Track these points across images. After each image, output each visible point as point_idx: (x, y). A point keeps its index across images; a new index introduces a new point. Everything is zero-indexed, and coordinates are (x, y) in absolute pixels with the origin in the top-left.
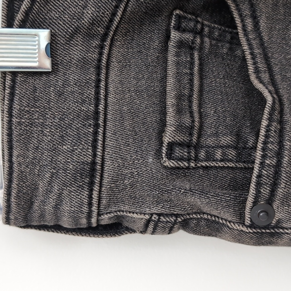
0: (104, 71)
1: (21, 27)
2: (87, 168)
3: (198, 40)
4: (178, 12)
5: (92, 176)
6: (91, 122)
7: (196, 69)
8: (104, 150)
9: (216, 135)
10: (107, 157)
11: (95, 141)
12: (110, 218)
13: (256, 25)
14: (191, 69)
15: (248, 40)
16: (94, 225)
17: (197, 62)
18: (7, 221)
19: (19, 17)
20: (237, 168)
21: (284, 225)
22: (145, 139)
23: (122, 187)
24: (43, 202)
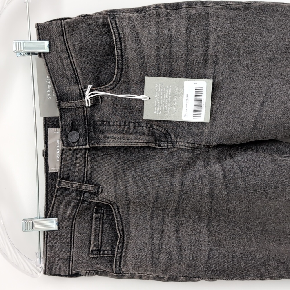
0: (73, 228)
1: (49, 218)
2: (68, 258)
3: (102, 216)
4: (96, 207)
5: (70, 260)
6: (69, 244)
7: (101, 225)
8: (73, 253)
9: (106, 247)
10: (74, 254)
11: (71, 250)
12: (75, 272)
13: (119, 211)
14: (99, 226)
15: (116, 216)
16: (70, 274)
17: (101, 223)
18: (45, 273)
19: (49, 215)
20: (111, 256)
21: (125, 273)
22: (85, 249)
23: (78, 263)
24: (56, 268)
